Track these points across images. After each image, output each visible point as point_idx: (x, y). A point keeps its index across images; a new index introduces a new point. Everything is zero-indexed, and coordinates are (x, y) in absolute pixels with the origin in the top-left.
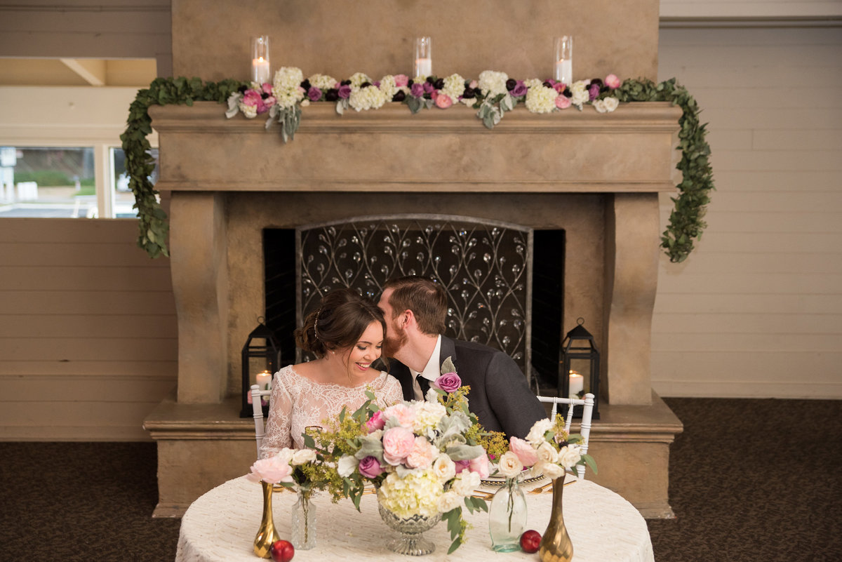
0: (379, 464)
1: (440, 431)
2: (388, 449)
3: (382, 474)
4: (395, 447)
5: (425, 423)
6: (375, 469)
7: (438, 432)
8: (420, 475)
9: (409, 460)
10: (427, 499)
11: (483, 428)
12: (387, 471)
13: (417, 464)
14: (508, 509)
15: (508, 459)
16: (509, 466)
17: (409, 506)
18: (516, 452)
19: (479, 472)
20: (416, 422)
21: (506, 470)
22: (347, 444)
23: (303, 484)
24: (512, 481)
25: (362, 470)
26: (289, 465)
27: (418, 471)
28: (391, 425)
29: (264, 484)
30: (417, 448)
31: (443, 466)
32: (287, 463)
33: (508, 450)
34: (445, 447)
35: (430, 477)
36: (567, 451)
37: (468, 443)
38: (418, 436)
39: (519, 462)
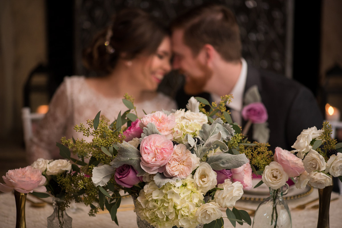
0: (136, 174)
1: (201, 139)
2: (145, 157)
3: (139, 184)
4: (151, 155)
5: (185, 131)
6: (131, 178)
7: (198, 139)
8: (179, 184)
9: (168, 168)
10: (186, 210)
11: (247, 139)
12: (145, 181)
13: (176, 173)
14: (272, 222)
15: (272, 170)
16: (274, 177)
17: (167, 217)
18: (281, 162)
19: (242, 183)
20: (176, 129)
21: (270, 180)
22: (102, 153)
23: (57, 195)
24: (277, 193)
25: (118, 179)
26: (43, 174)
27: (177, 181)
28: (149, 131)
29: (17, 195)
30: (175, 157)
31: (203, 176)
32: (40, 173)
33: (272, 161)
34: (206, 156)
35: (189, 187)
36: (336, 159)
37: (230, 152)
38: (177, 144)
39: (284, 173)
